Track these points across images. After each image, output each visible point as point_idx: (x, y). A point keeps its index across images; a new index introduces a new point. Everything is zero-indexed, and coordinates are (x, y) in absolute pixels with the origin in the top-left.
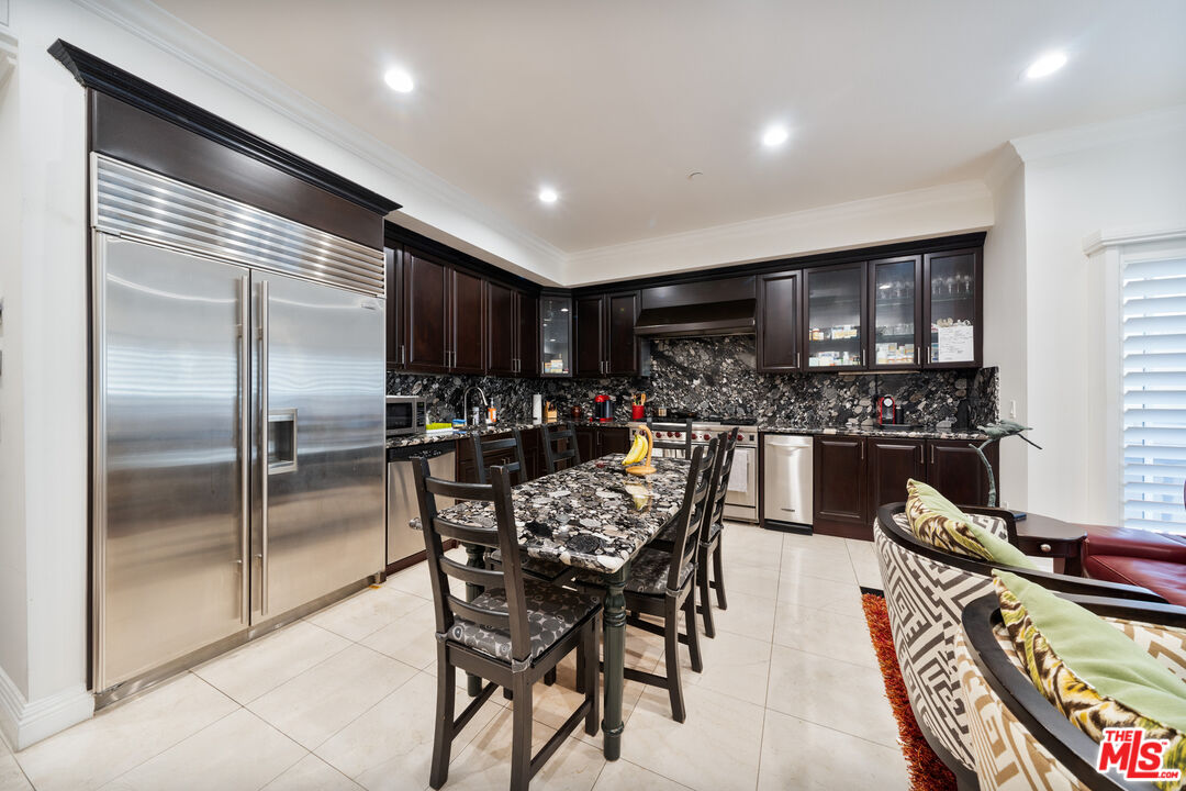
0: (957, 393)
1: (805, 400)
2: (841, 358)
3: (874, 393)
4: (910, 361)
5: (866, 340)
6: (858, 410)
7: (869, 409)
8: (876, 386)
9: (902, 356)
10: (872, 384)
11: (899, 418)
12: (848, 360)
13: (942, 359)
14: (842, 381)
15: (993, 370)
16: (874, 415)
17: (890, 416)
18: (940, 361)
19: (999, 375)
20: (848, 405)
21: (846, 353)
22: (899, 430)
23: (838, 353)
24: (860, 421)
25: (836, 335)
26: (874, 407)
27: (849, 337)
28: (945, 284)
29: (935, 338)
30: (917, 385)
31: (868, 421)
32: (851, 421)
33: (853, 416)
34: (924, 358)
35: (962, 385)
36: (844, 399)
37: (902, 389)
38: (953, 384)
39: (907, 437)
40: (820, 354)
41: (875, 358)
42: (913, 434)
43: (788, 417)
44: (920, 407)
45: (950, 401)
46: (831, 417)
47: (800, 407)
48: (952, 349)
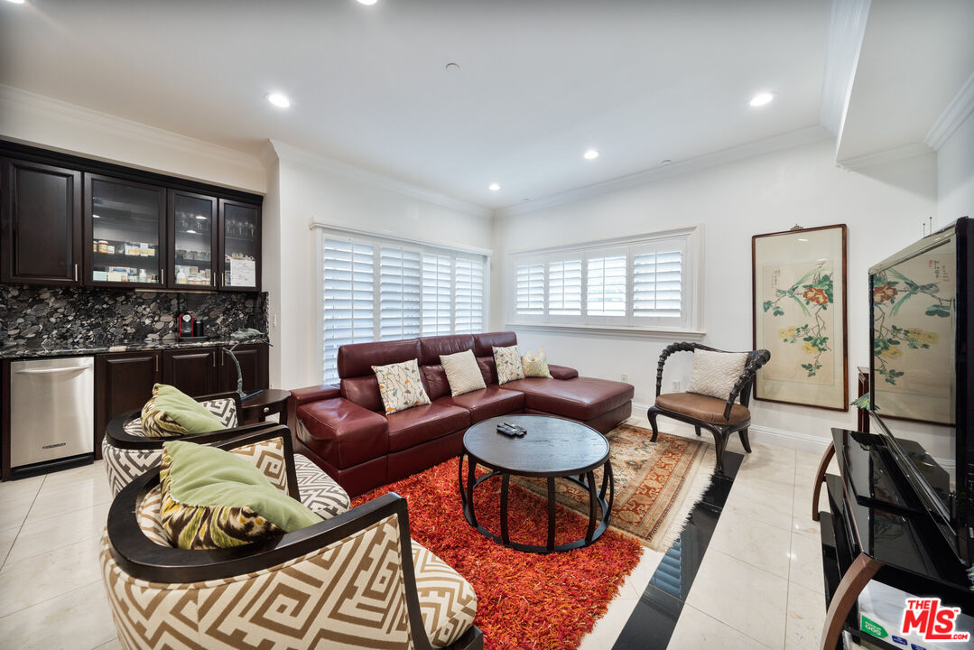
0: (247, 310)
1: (90, 317)
2: (138, 274)
3: (176, 310)
4: (208, 284)
5: (165, 261)
6: (159, 326)
7: (171, 325)
8: (178, 303)
9: (202, 278)
10: (174, 302)
11: (198, 331)
12: (144, 276)
13: (234, 284)
14: (140, 298)
15: (266, 294)
16: (175, 330)
17: (188, 330)
18: (232, 285)
19: (269, 297)
20: (148, 322)
21: (143, 271)
22: (196, 341)
23: (135, 270)
24: (161, 336)
25: (130, 251)
26: (176, 322)
27: (146, 255)
28: (236, 226)
29: (228, 267)
30: (216, 303)
31: (170, 335)
32: (151, 336)
33: (153, 332)
34: (219, 282)
35: (249, 304)
36: (143, 315)
37: (203, 307)
38: (244, 303)
39: (202, 347)
40: (111, 268)
41: (175, 278)
42: (207, 344)
43: (63, 337)
44: (219, 321)
45: (241, 316)
46: (126, 335)
47: (82, 325)
48: (240, 277)
